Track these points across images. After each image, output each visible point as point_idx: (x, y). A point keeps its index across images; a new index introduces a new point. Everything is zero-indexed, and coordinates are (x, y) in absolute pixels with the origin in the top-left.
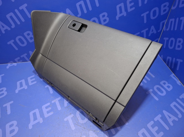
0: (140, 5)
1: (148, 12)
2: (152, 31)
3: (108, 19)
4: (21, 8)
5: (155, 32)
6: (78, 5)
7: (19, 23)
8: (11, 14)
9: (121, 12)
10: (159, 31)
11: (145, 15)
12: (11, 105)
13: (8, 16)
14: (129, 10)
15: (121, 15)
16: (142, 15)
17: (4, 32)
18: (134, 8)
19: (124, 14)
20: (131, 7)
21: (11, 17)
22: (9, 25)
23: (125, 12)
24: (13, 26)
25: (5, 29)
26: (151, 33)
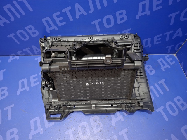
0: (170, 3)
2: (178, 34)
3: (126, 18)
5: (181, 35)
7: (19, 16)
9: (144, 10)
10: (185, 35)
12: (12, 108)
13: (5, 8)
14: (155, 9)
15: (144, 14)
16: (169, 16)
17: (2, 25)
18: (161, 7)
19: (148, 12)
20: (158, 6)
21: (9, 9)
22: (8, 18)
23: (149, 11)
24: (13, 19)
25: (3, 21)
26: (176, 35)
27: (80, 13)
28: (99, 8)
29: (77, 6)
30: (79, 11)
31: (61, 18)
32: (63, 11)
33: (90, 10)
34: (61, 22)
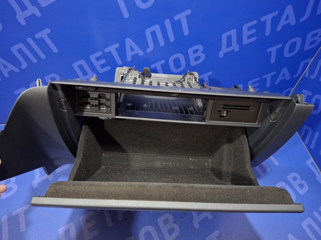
0: (268, 33)
1: (280, 46)
2: (284, 75)
3: (203, 57)
4: (38, 36)
5: (288, 77)
6: (148, 32)
7: (35, 61)
8: (21, 46)
9: (229, 44)
10: (295, 76)
11: (273, 50)
13: (14, 49)
14: (246, 41)
15: (230, 49)
16: (268, 50)
17: (7, 75)
18: (254, 39)
19: (235, 47)
20: (250, 37)
21: (20, 51)
22: (17, 64)
23: (238, 45)
24: (24, 65)
25: (8, 69)
26: (280, 78)
27: (134, 53)
28: (162, 43)
29: (129, 42)
30: (132, 49)
31: (103, 61)
32: (106, 50)
33: (148, 47)
34: (102, 66)
